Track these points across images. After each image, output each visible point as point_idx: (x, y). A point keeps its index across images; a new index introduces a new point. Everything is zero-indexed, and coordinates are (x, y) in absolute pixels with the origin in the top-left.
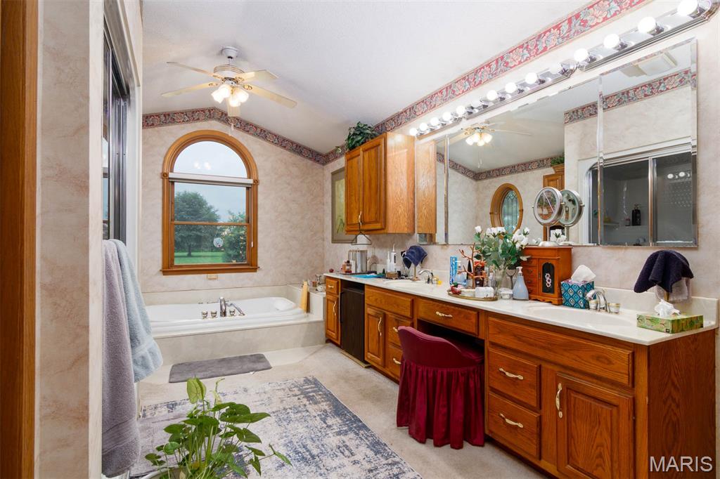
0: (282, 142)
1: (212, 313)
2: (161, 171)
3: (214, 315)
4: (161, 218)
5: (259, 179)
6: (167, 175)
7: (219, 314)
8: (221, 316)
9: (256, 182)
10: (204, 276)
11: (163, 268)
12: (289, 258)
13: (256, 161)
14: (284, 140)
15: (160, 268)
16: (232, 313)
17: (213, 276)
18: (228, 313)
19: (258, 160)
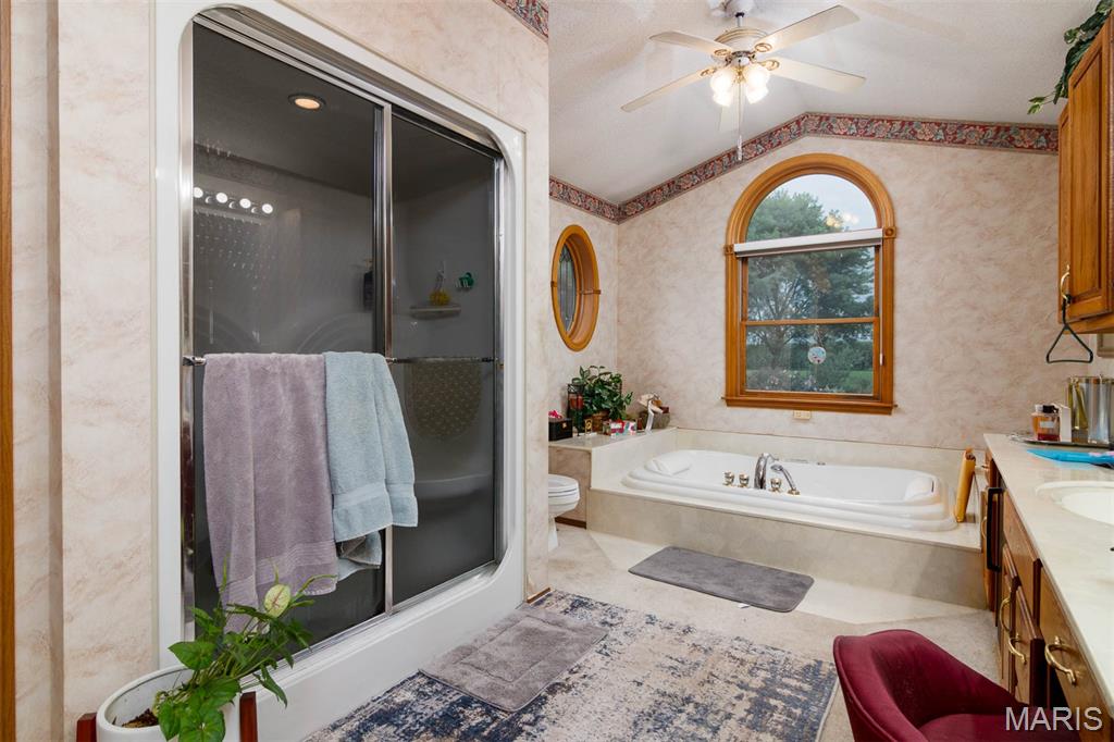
0: (954, 133)
1: (742, 479)
2: (723, 245)
3: (744, 481)
4: (723, 317)
5: (899, 224)
6: (731, 248)
7: (752, 482)
8: (756, 486)
9: (891, 234)
10: (788, 413)
11: (727, 395)
12: (974, 391)
13: (891, 189)
14: (962, 126)
15: (723, 396)
16: (776, 486)
17: (804, 414)
18: (768, 484)
19: (896, 188)
